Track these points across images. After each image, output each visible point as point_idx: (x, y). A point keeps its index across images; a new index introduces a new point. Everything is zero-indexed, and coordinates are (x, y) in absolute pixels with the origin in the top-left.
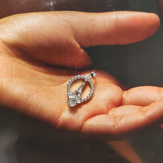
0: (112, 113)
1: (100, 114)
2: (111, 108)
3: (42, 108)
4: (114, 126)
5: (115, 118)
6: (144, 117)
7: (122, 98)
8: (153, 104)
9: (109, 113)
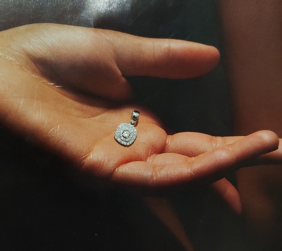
0: (151, 161)
1: (137, 161)
2: (151, 154)
3: (65, 144)
4: (152, 177)
5: (154, 167)
6: (189, 171)
7: (166, 143)
8: (202, 154)
9: (148, 160)
